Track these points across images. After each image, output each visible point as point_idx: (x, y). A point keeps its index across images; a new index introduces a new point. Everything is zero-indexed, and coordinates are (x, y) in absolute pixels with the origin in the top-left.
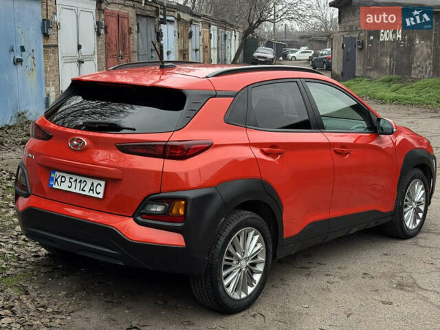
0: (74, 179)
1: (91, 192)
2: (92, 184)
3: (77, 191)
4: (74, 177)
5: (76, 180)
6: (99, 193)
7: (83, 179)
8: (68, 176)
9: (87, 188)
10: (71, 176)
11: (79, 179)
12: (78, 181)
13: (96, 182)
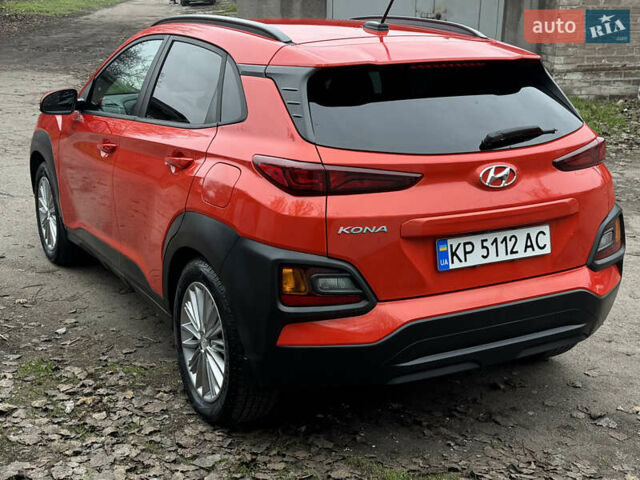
0: (491, 240)
1: (530, 249)
2: (529, 236)
3: (503, 257)
4: (490, 237)
5: (496, 240)
6: (545, 246)
7: (508, 234)
8: (476, 240)
9: (520, 247)
10: (484, 237)
11: (500, 236)
12: (499, 241)
13: (533, 231)
